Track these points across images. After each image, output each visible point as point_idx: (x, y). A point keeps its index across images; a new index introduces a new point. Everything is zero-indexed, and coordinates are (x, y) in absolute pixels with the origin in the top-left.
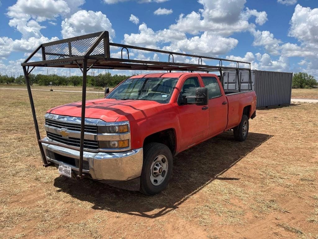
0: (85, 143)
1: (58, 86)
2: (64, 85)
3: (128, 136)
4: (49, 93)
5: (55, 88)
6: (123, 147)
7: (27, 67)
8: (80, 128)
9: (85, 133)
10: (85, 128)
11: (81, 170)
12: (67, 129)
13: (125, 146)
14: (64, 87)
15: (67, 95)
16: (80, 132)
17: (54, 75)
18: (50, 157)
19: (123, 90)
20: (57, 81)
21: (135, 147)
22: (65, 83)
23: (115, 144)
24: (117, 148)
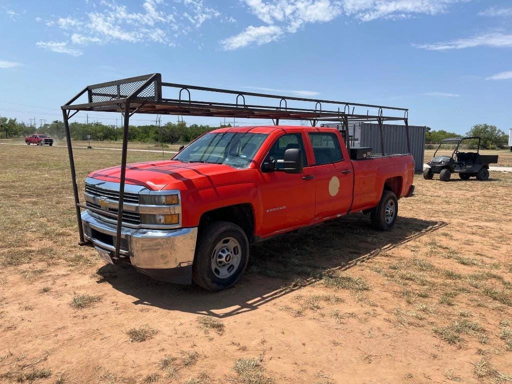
0: (124, 216)
1: (103, 140)
2: (112, 139)
3: (178, 210)
4: (84, 152)
5: (96, 145)
6: (171, 223)
7: (67, 111)
8: (117, 196)
9: (124, 203)
10: (125, 197)
11: (118, 249)
12: (105, 198)
13: (174, 222)
14: (111, 143)
15: (111, 154)
16: (118, 202)
17: (97, 125)
18: (87, 235)
19: (200, 148)
20: (101, 134)
21: (187, 224)
22: (113, 137)
23: (160, 220)
24: (163, 224)
